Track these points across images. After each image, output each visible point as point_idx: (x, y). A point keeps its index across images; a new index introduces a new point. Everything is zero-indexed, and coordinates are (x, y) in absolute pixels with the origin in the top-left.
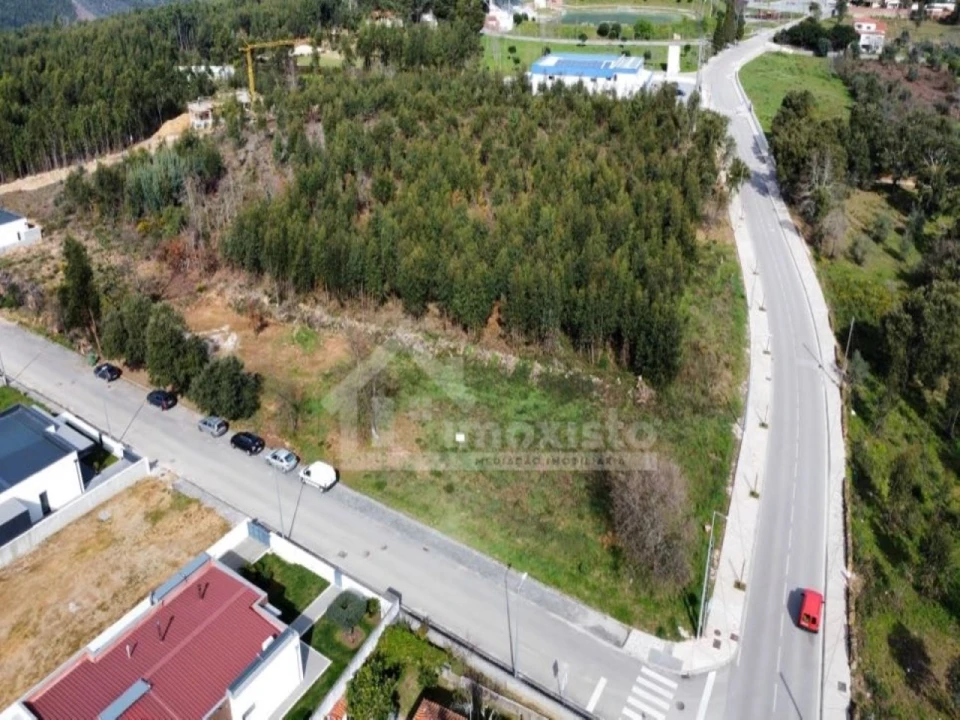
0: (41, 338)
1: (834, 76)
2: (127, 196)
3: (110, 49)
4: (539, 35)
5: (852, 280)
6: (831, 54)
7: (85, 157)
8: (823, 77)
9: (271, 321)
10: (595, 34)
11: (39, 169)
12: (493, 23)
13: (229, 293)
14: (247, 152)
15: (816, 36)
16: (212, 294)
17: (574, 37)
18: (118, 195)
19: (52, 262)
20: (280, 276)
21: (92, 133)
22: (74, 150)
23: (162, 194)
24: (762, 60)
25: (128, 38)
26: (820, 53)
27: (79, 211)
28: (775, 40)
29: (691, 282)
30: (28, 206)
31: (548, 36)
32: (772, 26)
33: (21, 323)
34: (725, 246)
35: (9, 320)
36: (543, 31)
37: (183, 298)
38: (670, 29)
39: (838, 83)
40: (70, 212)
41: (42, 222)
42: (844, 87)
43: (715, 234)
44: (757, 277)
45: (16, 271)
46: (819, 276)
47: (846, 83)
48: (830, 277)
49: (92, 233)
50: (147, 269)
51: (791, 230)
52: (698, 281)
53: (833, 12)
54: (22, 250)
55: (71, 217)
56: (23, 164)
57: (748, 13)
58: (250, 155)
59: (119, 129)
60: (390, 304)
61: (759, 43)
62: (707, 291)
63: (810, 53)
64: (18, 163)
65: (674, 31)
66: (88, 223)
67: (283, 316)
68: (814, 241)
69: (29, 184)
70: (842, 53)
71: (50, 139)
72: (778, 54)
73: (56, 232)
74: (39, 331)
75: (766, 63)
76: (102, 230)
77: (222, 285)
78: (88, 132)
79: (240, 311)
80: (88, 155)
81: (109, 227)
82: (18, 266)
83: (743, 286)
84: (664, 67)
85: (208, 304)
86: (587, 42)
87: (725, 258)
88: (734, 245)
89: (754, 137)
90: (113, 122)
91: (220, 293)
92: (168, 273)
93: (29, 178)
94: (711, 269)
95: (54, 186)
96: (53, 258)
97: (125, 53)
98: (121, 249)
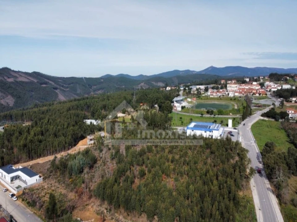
0: (39, 219)
1: (282, 129)
2: (68, 170)
3: (67, 117)
4: (189, 113)
5: (293, 214)
6: (280, 120)
7: (57, 152)
8: (278, 129)
9: (106, 219)
10: (206, 113)
11: (44, 156)
12: (175, 108)
13: (95, 207)
14: (103, 154)
15: (275, 115)
16: (90, 207)
17: (199, 114)
18: (66, 169)
19: (45, 191)
20: (110, 203)
21: (60, 146)
22: (54, 150)
23: (78, 170)
24: (258, 123)
25: (72, 113)
26: (277, 120)
27: (54, 172)
28: (262, 115)
29: (239, 212)
30: (40, 169)
31: (191, 113)
32: (261, 110)
33: (34, 212)
34: (250, 197)
35: (31, 211)
36: (190, 112)
37: (81, 208)
38: (229, 111)
39: (283, 131)
40: (51, 172)
41: (43, 175)
42: (285, 133)
43: (246, 193)
44: (261, 211)
45: (35, 193)
46: (281, 212)
47: (286, 131)
48: (285, 212)
49: (57, 181)
50: (72, 196)
51: (271, 192)
52: (241, 212)
53: (280, 104)
54: (37, 185)
55: (51, 174)
56: (40, 155)
57: (253, 105)
58: (103, 155)
59: (67, 145)
60: (143, 215)
61: (257, 117)
62: (244, 216)
63: (273, 120)
64: (39, 154)
65: (230, 112)
66: (56, 177)
67: (110, 217)
68: (279, 196)
69: (41, 161)
70: (284, 120)
71: (48, 148)
72: (263, 120)
73: (47, 179)
74: (39, 216)
75: (259, 124)
76: (60, 180)
77: (93, 204)
78: (58, 146)
79: (97, 214)
80: (58, 152)
81: (62, 179)
82: (35, 191)
83: (256, 215)
84: (227, 125)
85: (88, 210)
86: (203, 116)
87: (249, 203)
88: (252, 197)
89: (257, 153)
90: (66, 143)
91: (92, 207)
92: (77, 198)
93: (41, 159)
94: (245, 207)
95: (47, 162)
96: (45, 189)
97: (71, 118)
98: (65, 187)
